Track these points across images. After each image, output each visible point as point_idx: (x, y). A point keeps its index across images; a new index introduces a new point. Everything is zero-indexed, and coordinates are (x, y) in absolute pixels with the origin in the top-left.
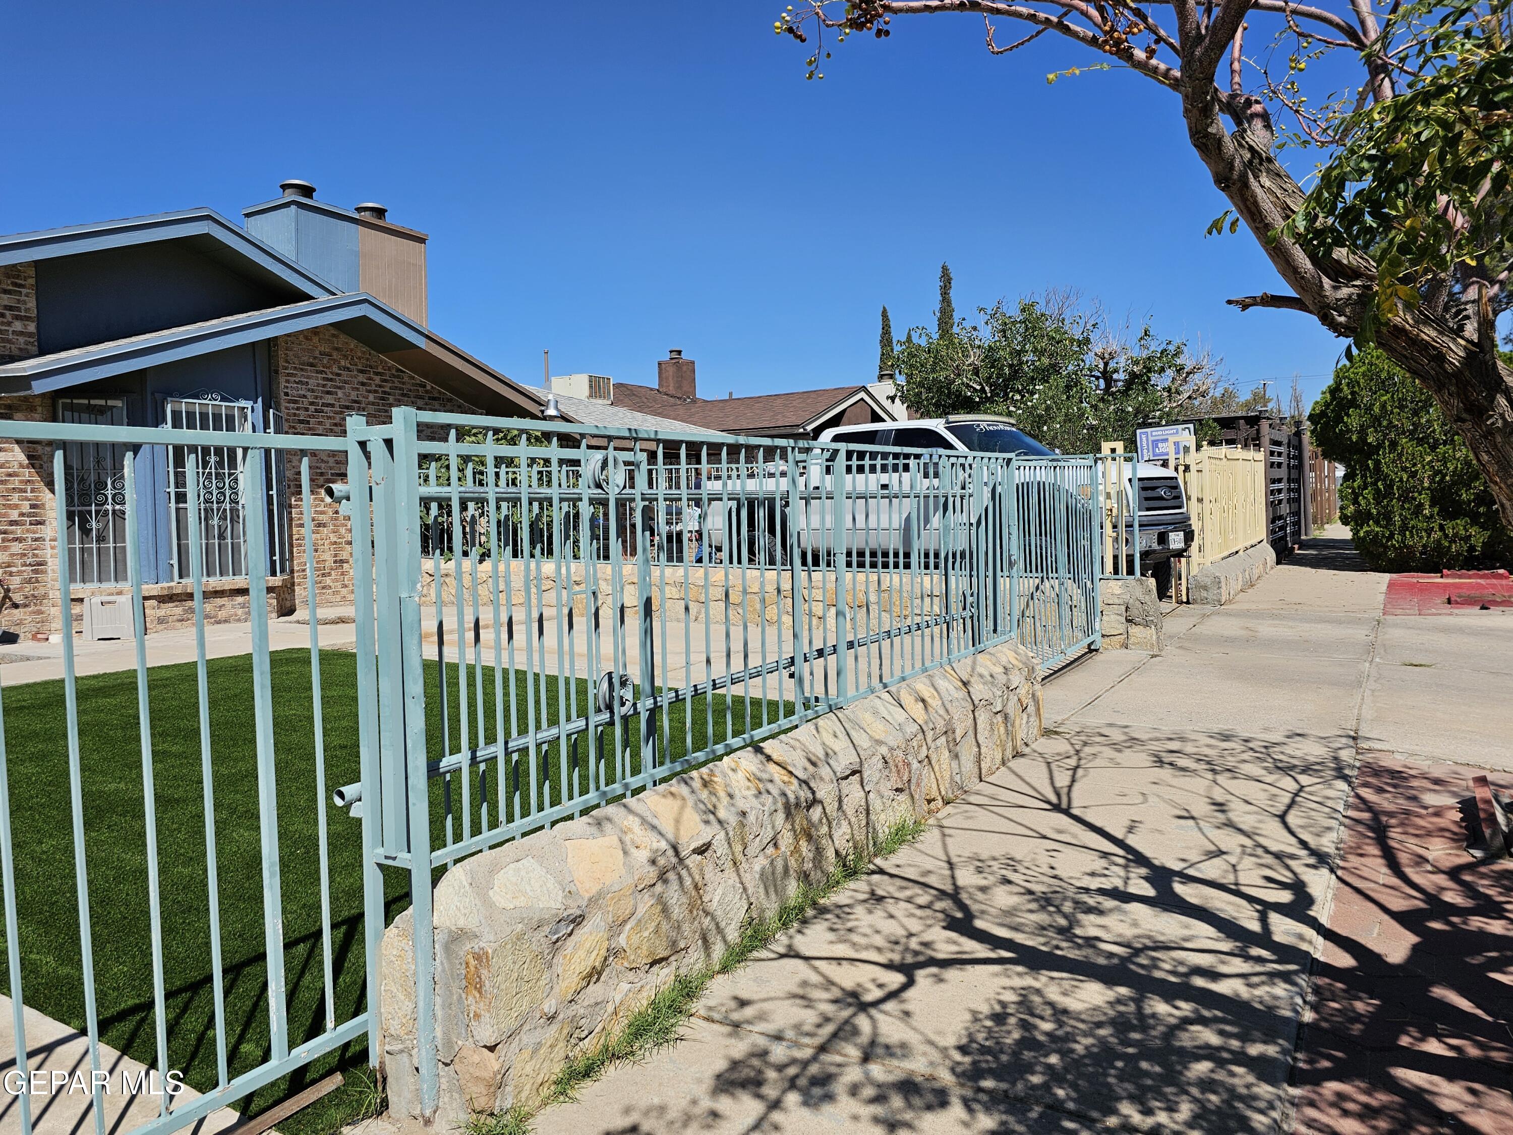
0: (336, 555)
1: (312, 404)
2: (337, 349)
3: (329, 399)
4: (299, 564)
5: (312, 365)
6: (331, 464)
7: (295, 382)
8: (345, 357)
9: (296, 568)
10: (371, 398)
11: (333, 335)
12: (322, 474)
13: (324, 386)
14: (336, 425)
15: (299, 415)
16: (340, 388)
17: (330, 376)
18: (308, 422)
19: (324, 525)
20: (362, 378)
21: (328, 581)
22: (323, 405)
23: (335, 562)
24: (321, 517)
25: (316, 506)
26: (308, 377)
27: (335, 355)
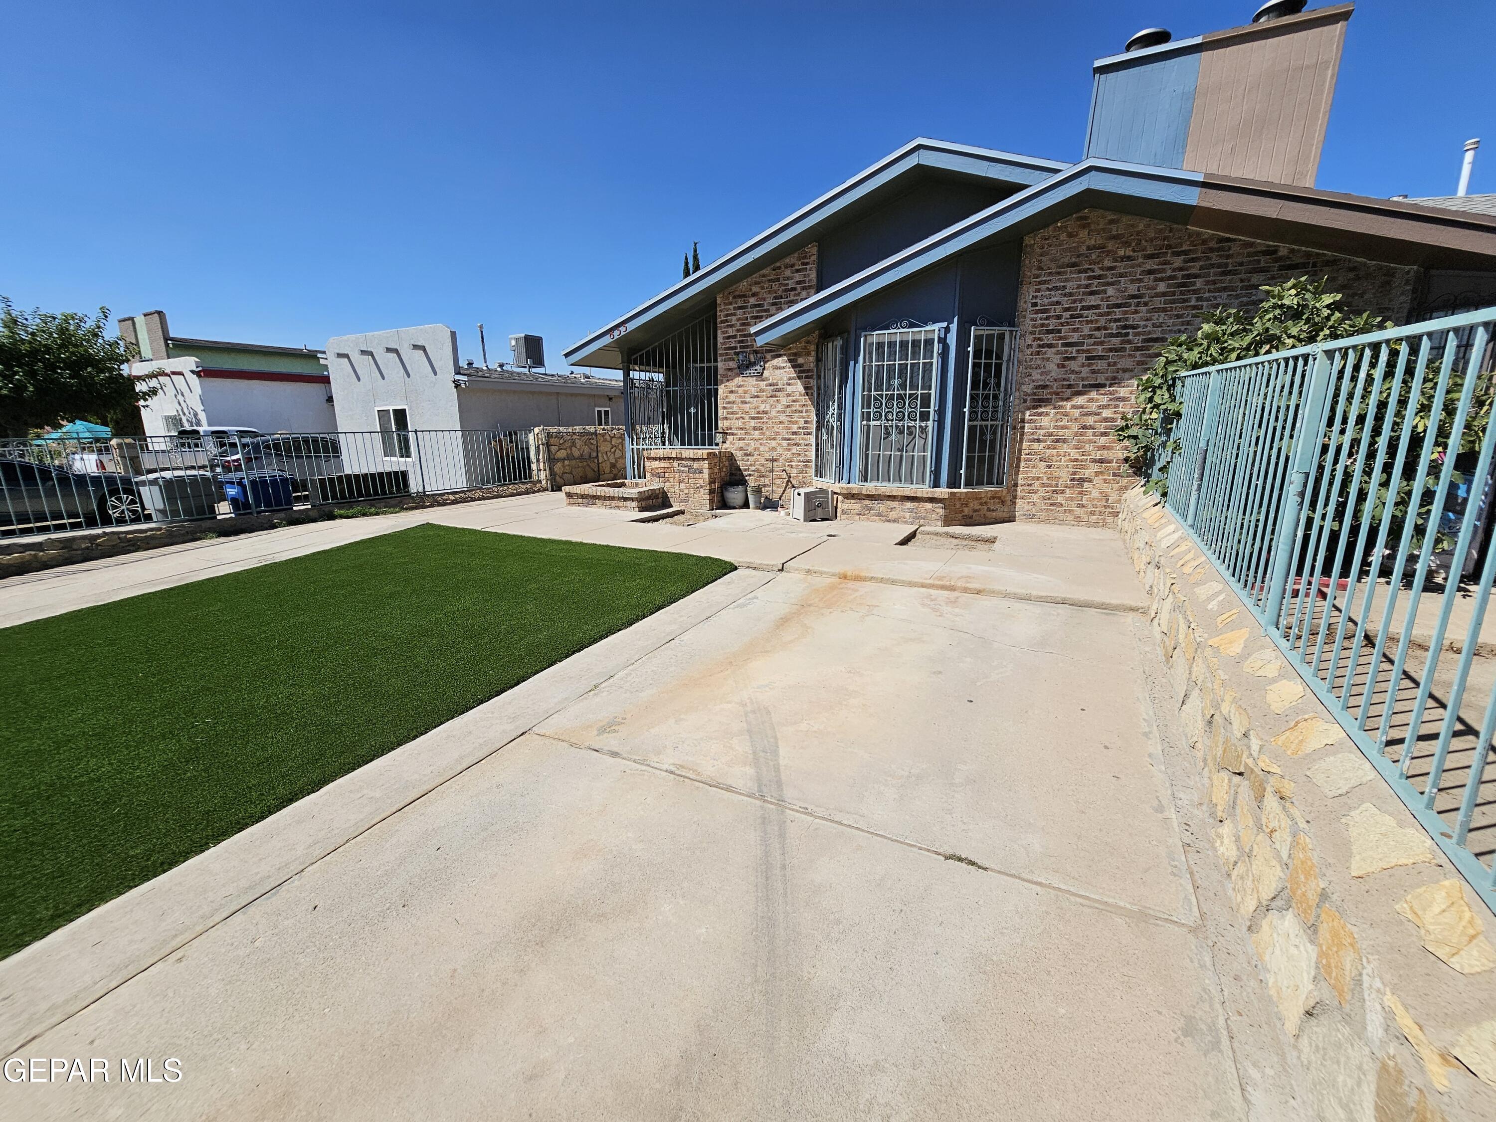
0: (1074, 473)
1: (1067, 310)
2: (1115, 237)
3: (1093, 300)
4: (1024, 479)
5: (1074, 265)
6: (1083, 375)
7: (1048, 289)
8: (1127, 244)
9: (1020, 482)
10: (1162, 287)
11: (1112, 222)
12: (1070, 386)
13: (1087, 286)
14: (1098, 329)
15: (1049, 325)
16: (1111, 284)
17: (1098, 272)
18: (1059, 331)
19: (1065, 441)
20: (1150, 265)
21: (1060, 498)
22: (1083, 308)
23: (1072, 480)
24: (1061, 432)
25: (1057, 421)
26: (1066, 280)
27: (1110, 246)
